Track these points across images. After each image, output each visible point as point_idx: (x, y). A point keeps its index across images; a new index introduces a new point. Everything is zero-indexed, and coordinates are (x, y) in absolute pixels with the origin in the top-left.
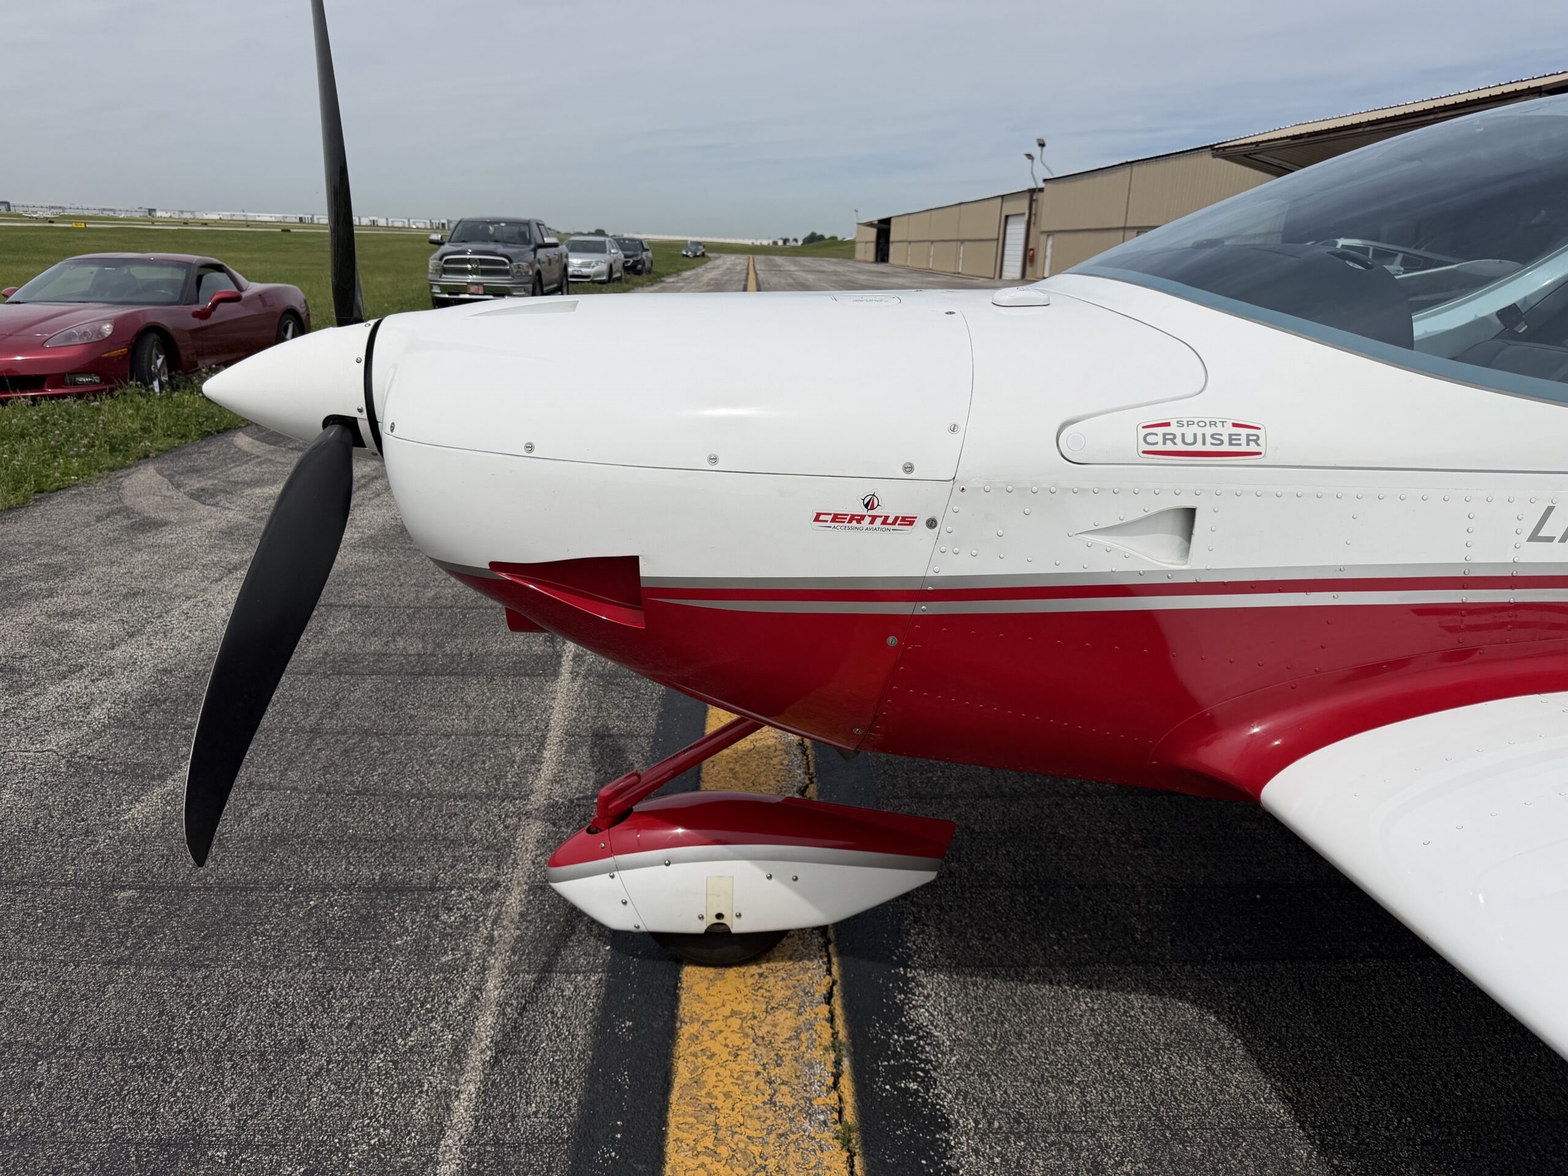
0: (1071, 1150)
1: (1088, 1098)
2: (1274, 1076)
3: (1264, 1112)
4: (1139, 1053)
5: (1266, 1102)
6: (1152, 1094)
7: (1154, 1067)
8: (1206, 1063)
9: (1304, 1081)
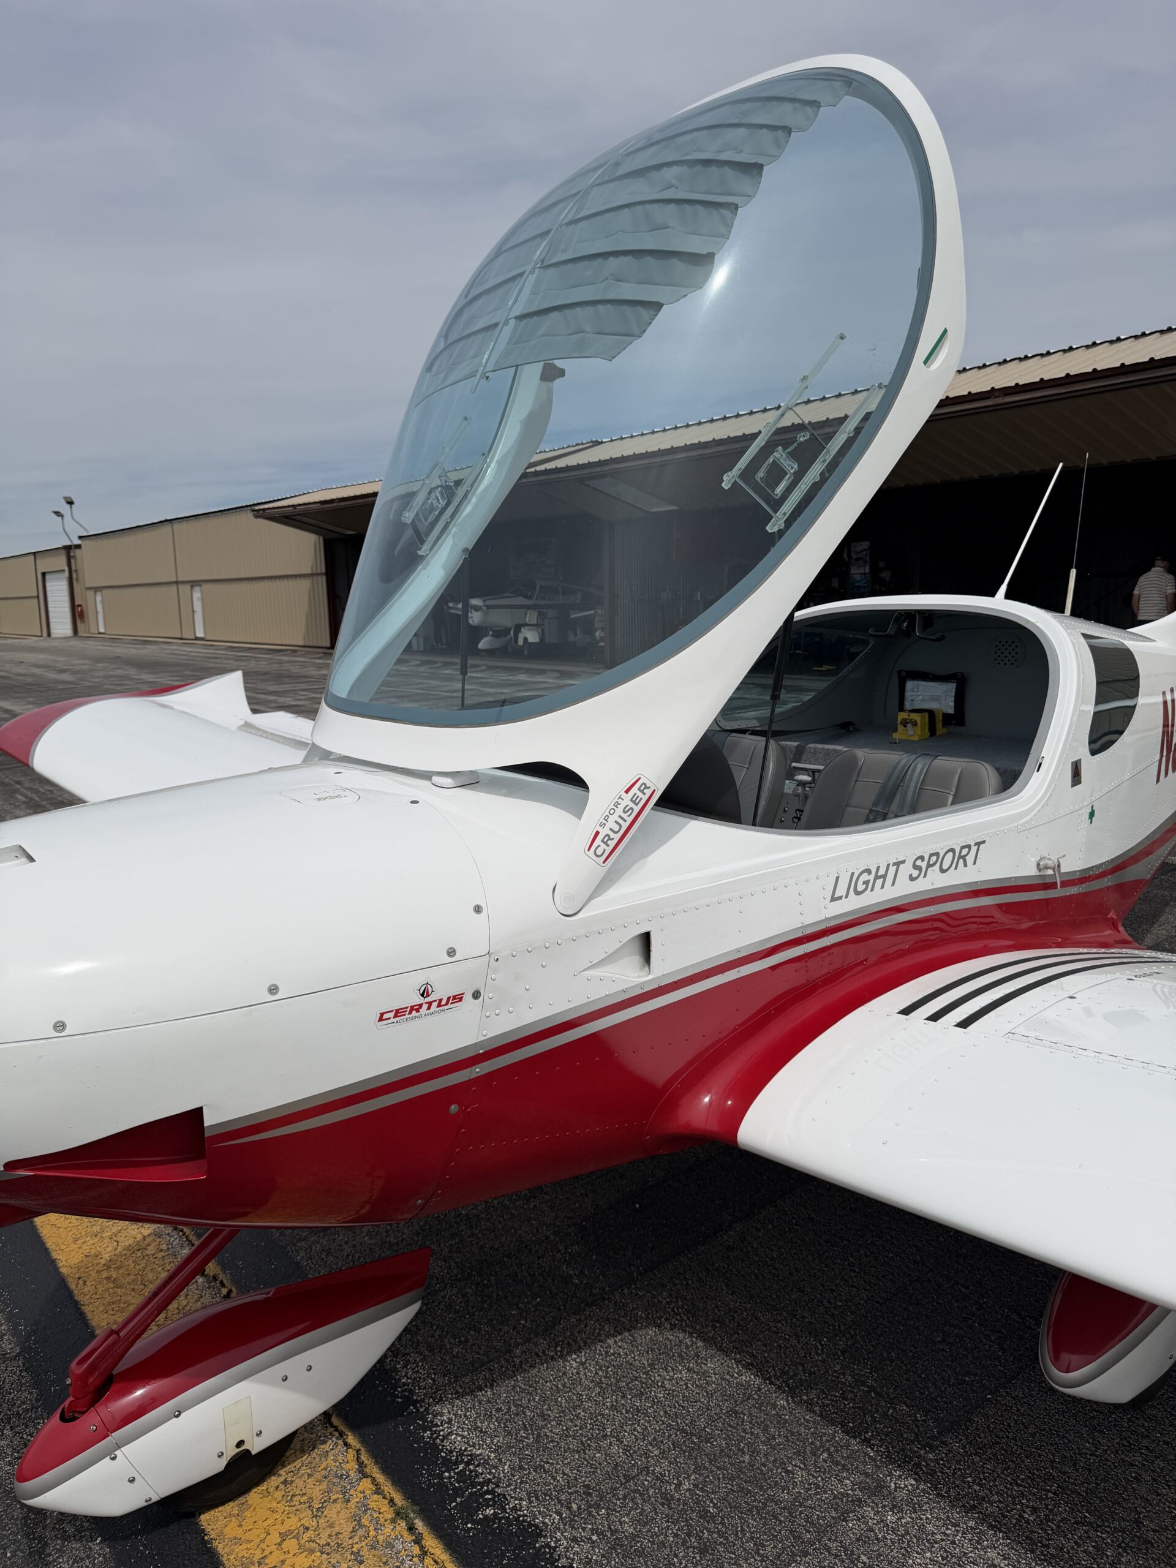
0: (641, 1495)
1: (625, 1443)
2: (732, 1352)
3: (742, 1385)
4: (637, 1383)
5: (739, 1376)
6: (666, 1412)
7: (654, 1389)
8: (685, 1366)
9: (752, 1345)
